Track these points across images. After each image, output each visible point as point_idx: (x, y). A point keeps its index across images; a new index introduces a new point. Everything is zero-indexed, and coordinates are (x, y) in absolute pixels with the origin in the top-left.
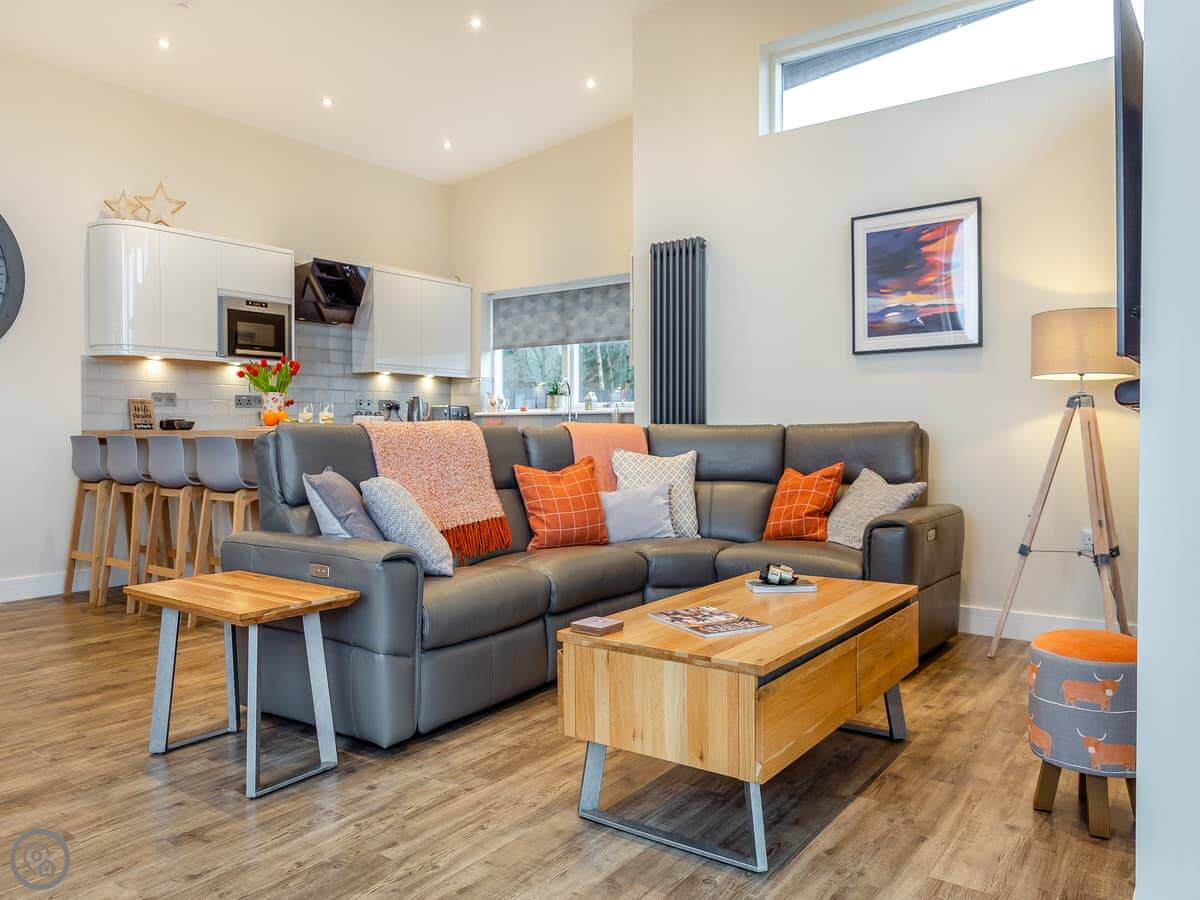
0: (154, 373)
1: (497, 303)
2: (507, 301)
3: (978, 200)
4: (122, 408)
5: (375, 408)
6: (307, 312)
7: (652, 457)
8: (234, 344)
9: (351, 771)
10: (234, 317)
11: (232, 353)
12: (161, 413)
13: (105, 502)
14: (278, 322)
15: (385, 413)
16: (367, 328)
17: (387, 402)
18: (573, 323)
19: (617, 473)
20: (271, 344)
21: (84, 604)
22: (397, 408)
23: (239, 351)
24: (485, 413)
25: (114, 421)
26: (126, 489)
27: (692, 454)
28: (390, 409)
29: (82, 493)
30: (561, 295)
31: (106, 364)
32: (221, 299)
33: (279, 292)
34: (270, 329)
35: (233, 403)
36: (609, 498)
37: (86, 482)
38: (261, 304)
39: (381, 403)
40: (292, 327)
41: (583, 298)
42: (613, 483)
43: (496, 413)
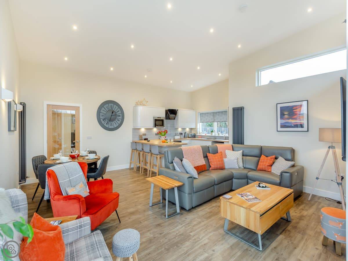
0: (143, 130)
1: (200, 114)
2: (202, 114)
3: (307, 101)
4: (138, 137)
5: (178, 134)
6: (167, 117)
7: (233, 151)
8: (156, 125)
9: (182, 214)
10: (156, 120)
11: (155, 127)
12: (144, 137)
13: (136, 154)
14: (162, 121)
15: (180, 135)
16: (178, 119)
17: (180, 133)
18: (215, 118)
19: (227, 154)
20: (161, 125)
21: (133, 171)
22: (182, 134)
23: (156, 126)
24: (198, 135)
25: (137, 140)
26: (139, 152)
27: (241, 151)
28: (181, 134)
29: (132, 151)
30: (213, 113)
31: (136, 130)
32: (153, 117)
33: (163, 115)
34: (161, 122)
35: (155, 135)
36: (225, 160)
37: (133, 150)
38: (160, 118)
39: (179, 133)
40: (165, 121)
41: (218, 114)
42: (226, 157)
43: (200, 135)
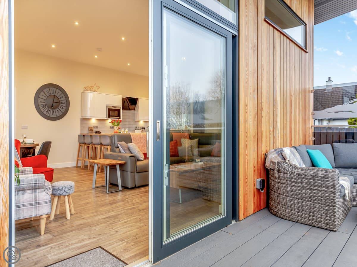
0: (93, 122)
4: (87, 129)
6: (124, 108)
7: (189, 140)
10: (110, 110)
11: (109, 117)
12: (95, 130)
13: (84, 148)
14: (118, 111)
15: (142, 129)
16: (138, 111)
17: (142, 127)
19: (182, 143)
20: (117, 115)
21: (80, 168)
22: (145, 128)
23: (110, 117)
25: (86, 132)
26: (88, 145)
29: (80, 146)
31: (84, 120)
32: (107, 106)
33: (118, 103)
35: (109, 128)
36: (179, 148)
37: (81, 144)
38: (115, 107)
39: (141, 127)
40: (122, 111)
42: (181, 145)
